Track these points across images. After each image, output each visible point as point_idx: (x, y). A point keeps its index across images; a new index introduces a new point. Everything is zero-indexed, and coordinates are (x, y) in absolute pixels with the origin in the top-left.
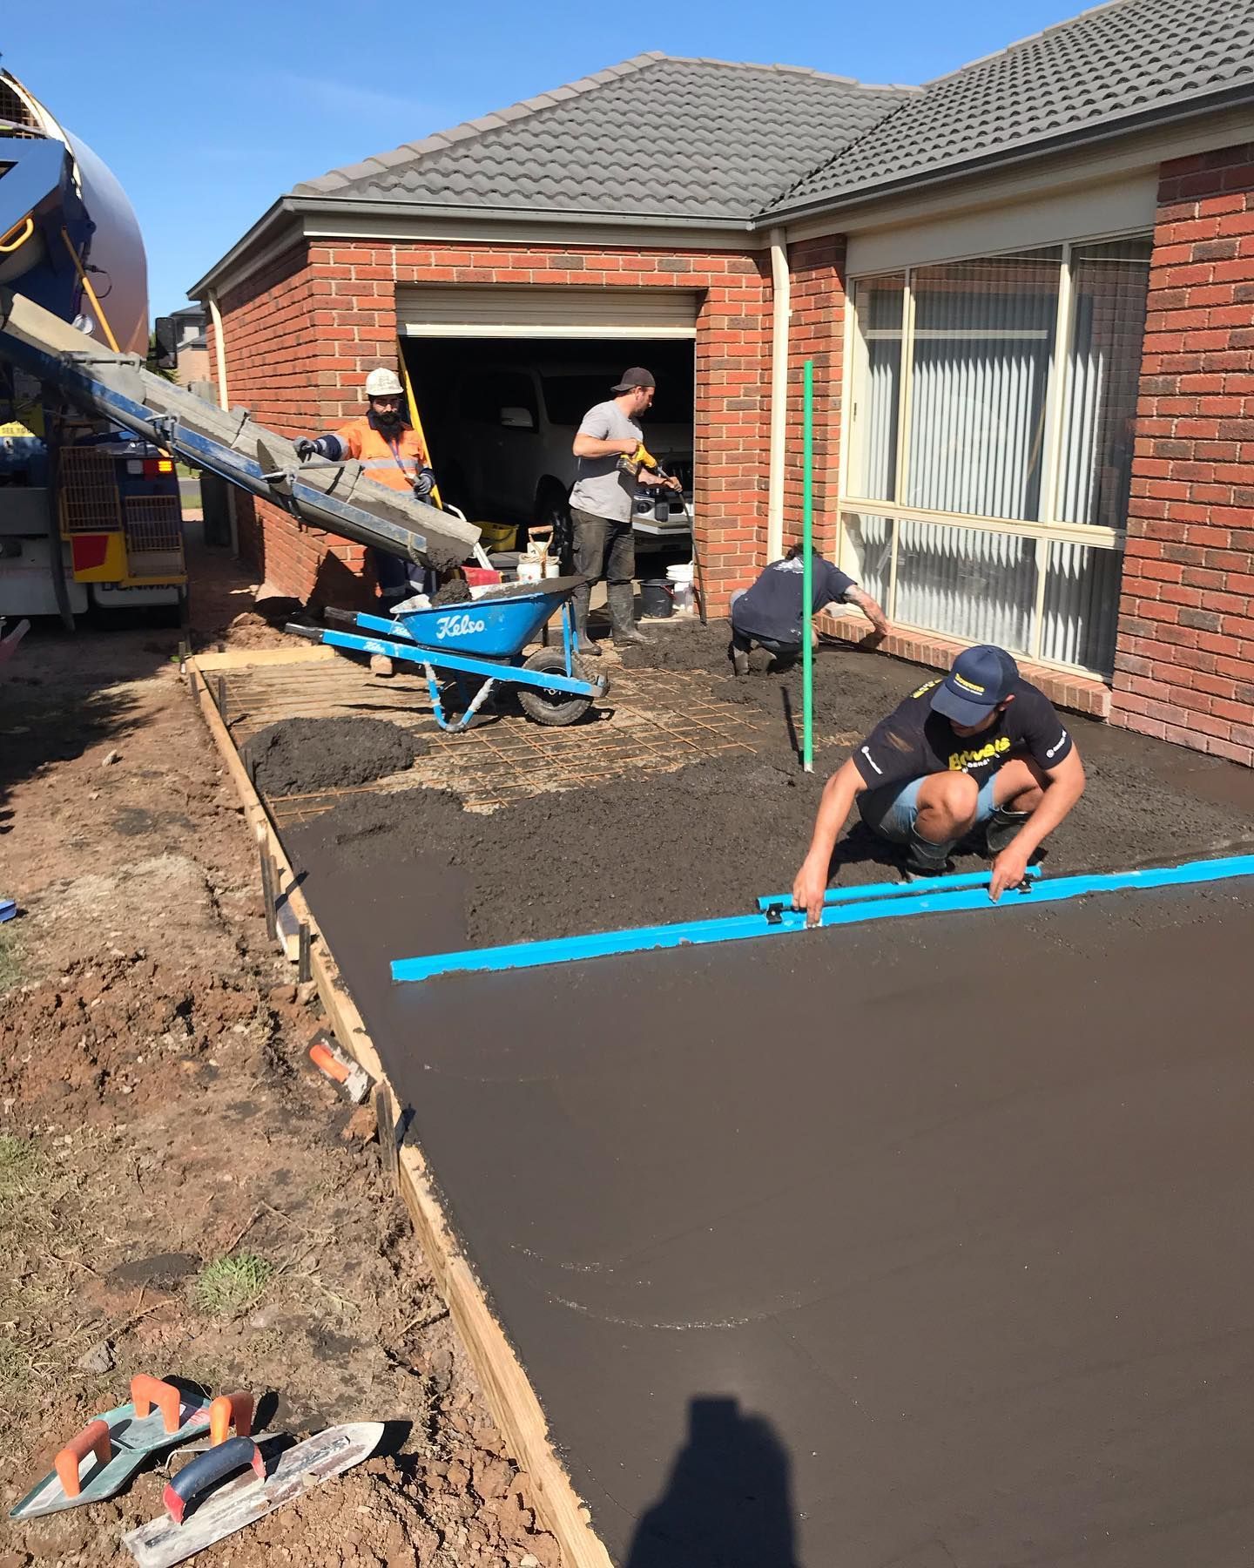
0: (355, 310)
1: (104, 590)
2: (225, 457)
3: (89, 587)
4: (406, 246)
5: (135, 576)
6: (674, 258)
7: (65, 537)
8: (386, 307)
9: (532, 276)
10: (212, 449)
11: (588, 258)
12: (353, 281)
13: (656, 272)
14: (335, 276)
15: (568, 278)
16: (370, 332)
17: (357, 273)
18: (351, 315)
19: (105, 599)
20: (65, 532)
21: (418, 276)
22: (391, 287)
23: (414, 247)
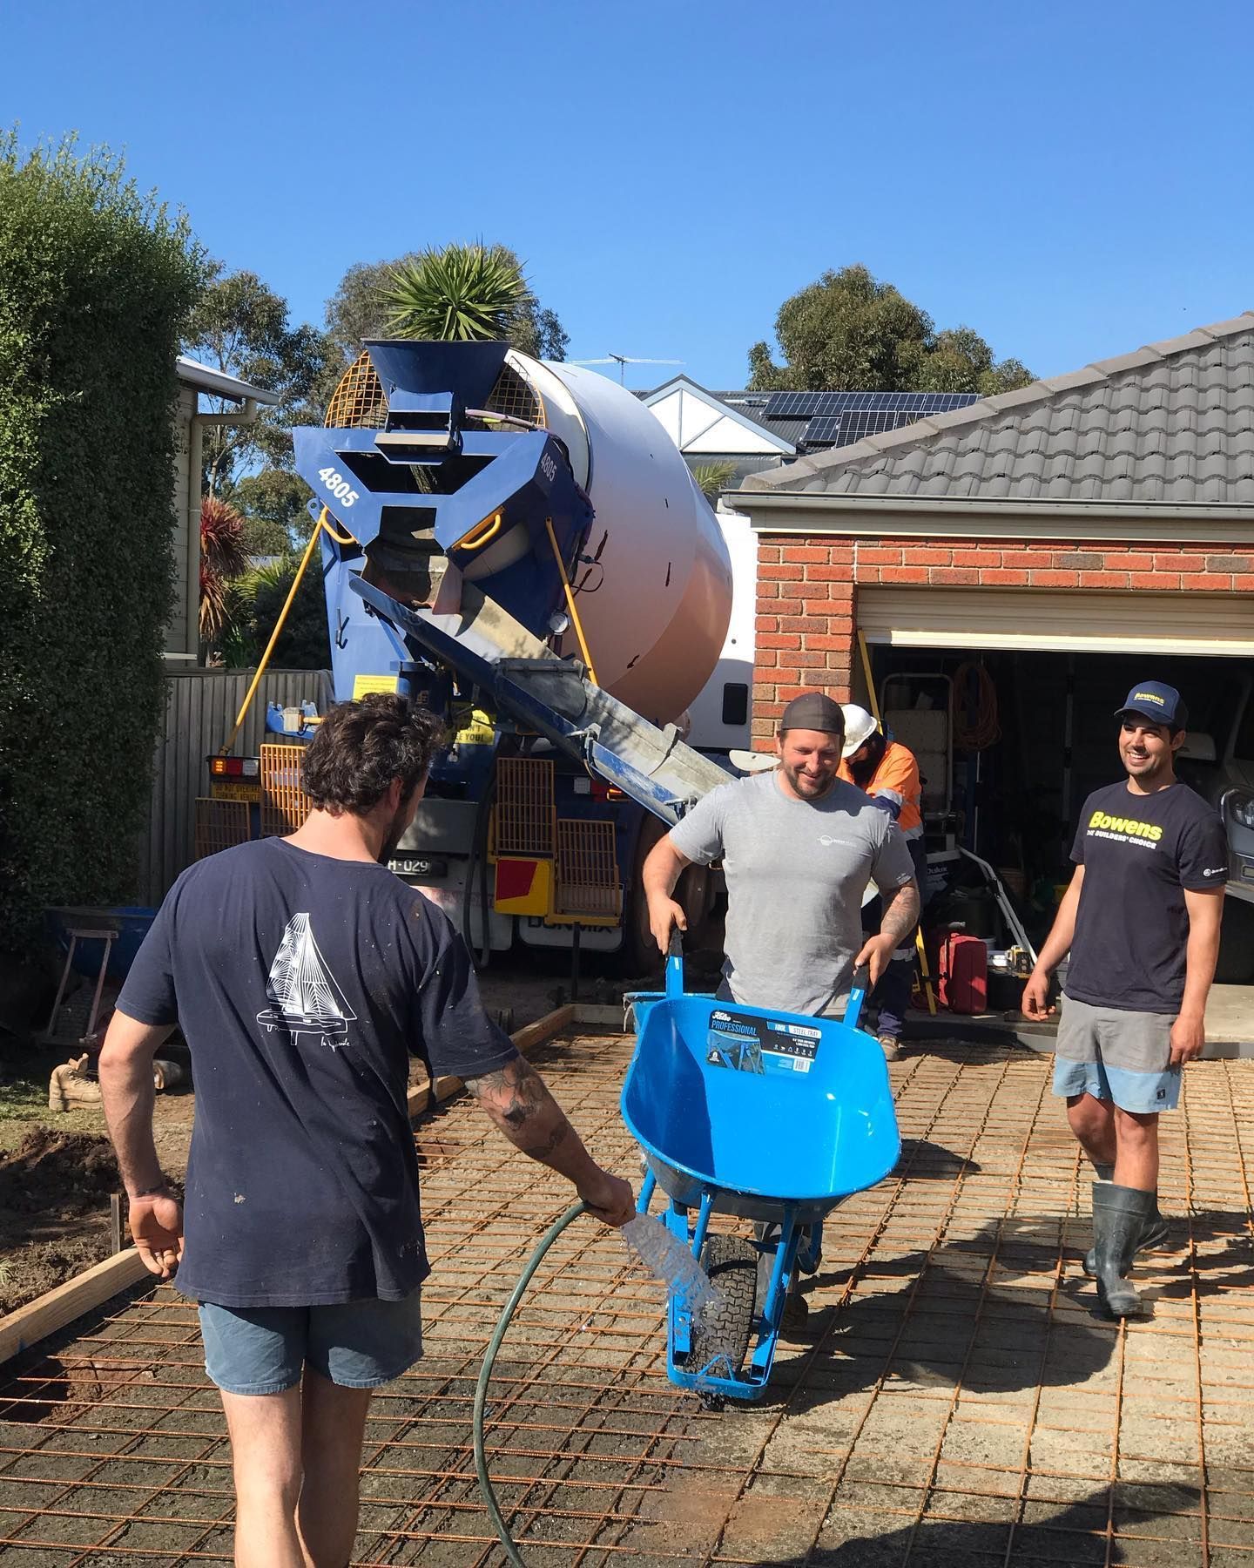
0: (804, 615)
1: (530, 925)
2: (636, 779)
3: (516, 919)
4: (871, 543)
5: (563, 912)
6: (1233, 555)
7: (492, 859)
8: (841, 612)
9: (1031, 578)
10: (624, 770)
11: (1109, 556)
12: (805, 582)
13: (1205, 573)
14: (783, 576)
15: (1080, 579)
16: (819, 641)
17: (809, 573)
18: (799, 621)
19: (531, 936)
20: (493, 854)
21: (883, 577)
22: (849, 589)
23: (881, 543)
